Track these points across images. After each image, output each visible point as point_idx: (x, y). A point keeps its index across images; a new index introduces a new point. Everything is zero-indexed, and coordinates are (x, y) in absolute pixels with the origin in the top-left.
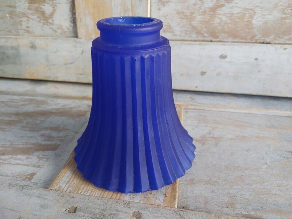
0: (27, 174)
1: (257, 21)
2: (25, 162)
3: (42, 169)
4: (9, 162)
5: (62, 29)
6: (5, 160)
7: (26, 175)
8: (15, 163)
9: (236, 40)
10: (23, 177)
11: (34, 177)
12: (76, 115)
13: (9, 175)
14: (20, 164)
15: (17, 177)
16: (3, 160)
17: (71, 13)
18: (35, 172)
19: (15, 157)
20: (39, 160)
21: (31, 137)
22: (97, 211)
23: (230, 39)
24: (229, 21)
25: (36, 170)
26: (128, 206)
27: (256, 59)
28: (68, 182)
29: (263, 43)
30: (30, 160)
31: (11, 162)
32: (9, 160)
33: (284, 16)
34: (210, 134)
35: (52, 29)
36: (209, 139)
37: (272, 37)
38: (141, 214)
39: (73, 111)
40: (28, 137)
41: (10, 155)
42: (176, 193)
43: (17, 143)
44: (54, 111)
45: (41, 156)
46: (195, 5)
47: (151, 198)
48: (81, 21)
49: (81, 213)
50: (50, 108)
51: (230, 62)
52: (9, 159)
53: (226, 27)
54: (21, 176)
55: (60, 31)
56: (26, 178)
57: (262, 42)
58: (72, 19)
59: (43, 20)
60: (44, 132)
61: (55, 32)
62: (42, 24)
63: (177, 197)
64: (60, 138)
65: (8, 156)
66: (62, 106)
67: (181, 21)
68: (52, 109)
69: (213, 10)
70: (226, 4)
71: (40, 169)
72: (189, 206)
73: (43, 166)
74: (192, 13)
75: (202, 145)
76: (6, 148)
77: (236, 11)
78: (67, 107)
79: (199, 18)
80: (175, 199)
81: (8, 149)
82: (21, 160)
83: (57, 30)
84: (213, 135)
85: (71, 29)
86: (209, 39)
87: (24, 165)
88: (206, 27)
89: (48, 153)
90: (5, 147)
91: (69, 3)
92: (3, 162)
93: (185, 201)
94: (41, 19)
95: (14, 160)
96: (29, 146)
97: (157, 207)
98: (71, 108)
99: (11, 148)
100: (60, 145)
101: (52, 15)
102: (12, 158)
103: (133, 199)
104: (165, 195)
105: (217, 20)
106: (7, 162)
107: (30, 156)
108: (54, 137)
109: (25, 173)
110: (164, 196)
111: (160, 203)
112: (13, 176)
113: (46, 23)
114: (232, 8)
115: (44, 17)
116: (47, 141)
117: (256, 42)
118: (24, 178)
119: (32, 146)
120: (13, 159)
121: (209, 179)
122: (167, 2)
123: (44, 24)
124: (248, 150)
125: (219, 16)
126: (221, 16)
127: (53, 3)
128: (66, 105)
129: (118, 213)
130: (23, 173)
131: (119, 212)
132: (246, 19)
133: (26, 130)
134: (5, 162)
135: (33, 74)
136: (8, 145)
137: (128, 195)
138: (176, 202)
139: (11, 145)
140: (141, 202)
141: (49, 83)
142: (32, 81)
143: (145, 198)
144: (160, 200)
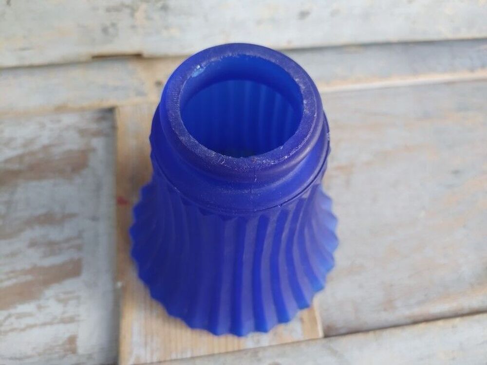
0: (60, 342)
3: (81, 323)
4: (11, 327)
7: (61, 346)
8: (23, 326)
11: (77, 344)
13: (29, 353)
14: (35, 325)
18: (72, 334)
19: (12, 311)
20: (65, 307)
21: (13, 254)
26: (257, 358)
28: (146, 344)
30: (48, 310)
32: (7, 323)
40: (6, 256)
44: (16, 167)
45: (62, 296)
54: (54, 349)
56: (65, 350)
60: (29, 234)
63: (318, 318)
64: (72, 243)
66: (25, 145)
68: (7, 161)
71: (78, 326)
73: (79, 316)
78: (35, 148)
82: (30, 315)
87: (44, 324)
89: (69, 284)
95: (17, 319)
96: (23, 279)
97: (297, 346)
98: (45, 148)
100: (80, 259)
102: (9, 316)
103: (259, 342)
106: (8, 328)
107: (42, 302)
108: (60, 242)
109: (57, 341)
111: (299, 336)
112: (39, 354)
116: (49, 255)
119: (30, 277)
120: (14, 317)
121: (350, 262)
124: (395, 185)
128: (32, 141)
130: (54, 342)
134: (3, 328)
137: (250, 338)
138: (319, 328)
140: (273, 343)
143: (276, 334)
144: (296, 332)
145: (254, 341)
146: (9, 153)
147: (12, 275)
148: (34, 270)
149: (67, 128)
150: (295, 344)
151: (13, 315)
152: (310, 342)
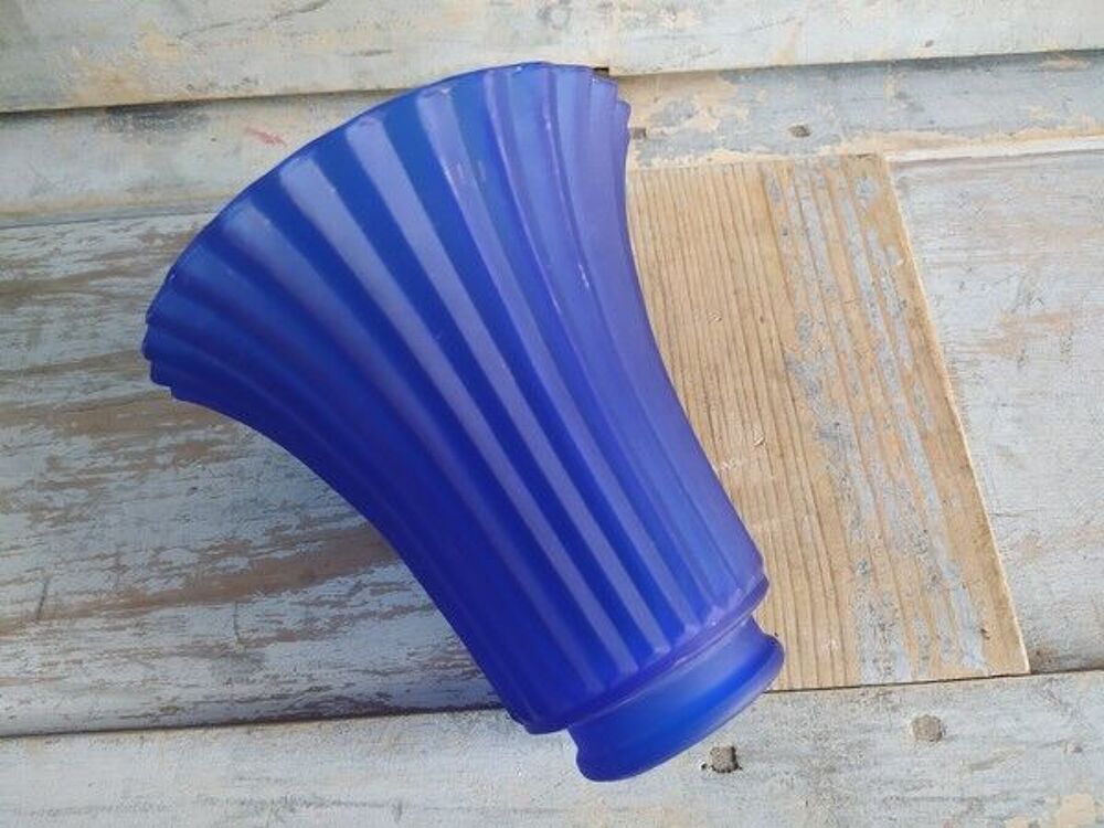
2: (423, 595)
4: (362, 609)
6: (339, 604)
8: (386, 609)
10: (464, 663)
14: (410, 609)
15: (440, 668)
16: (334, 605)
19: (365, 578)
22: (805, 747)
26: (889, 705)
31: (369, 608)
34: (1029, 300)
36: (1035, 329)
38: (939, 721)
41: (343, 575)
42: (1010, 616)
43: (327, 512)
47: (946, 657)
49: (759, 767)
52: (351, 594)
54: (451, 659)
63: (1018, 630)
72: (1055, 646)
75: (1019, 366)
76: (301, 547)
80: (1018, 642)
81: (313, 548)
82: (399, 587)
84: (1041, 301)
87: (430, 608)
90: (290, 543)
93: (1034, 629)
95: (373, 593)
99: (319, 543)
103: (890, 674)
104: (983, 632)
106: (355, 612)
109: (458, 644)
110: (981, 637)
111: (978, 666)
118: (467, 666)
120: (367, 590)
129: (870, 736)
131: (869, 731)
134: (345, 612)
135: (117, 80)
136: (298, 527)
137: (869, 663)
138: (1024, 652)
139: (307, 523)
140: (920, 678)
141: (210, 113)
142: (116, 110)
143: (926, 658)
144: (973, 657)
145: (879, 669)
150: (972, 683)
151: (365, 586)
152: (1004, 679)
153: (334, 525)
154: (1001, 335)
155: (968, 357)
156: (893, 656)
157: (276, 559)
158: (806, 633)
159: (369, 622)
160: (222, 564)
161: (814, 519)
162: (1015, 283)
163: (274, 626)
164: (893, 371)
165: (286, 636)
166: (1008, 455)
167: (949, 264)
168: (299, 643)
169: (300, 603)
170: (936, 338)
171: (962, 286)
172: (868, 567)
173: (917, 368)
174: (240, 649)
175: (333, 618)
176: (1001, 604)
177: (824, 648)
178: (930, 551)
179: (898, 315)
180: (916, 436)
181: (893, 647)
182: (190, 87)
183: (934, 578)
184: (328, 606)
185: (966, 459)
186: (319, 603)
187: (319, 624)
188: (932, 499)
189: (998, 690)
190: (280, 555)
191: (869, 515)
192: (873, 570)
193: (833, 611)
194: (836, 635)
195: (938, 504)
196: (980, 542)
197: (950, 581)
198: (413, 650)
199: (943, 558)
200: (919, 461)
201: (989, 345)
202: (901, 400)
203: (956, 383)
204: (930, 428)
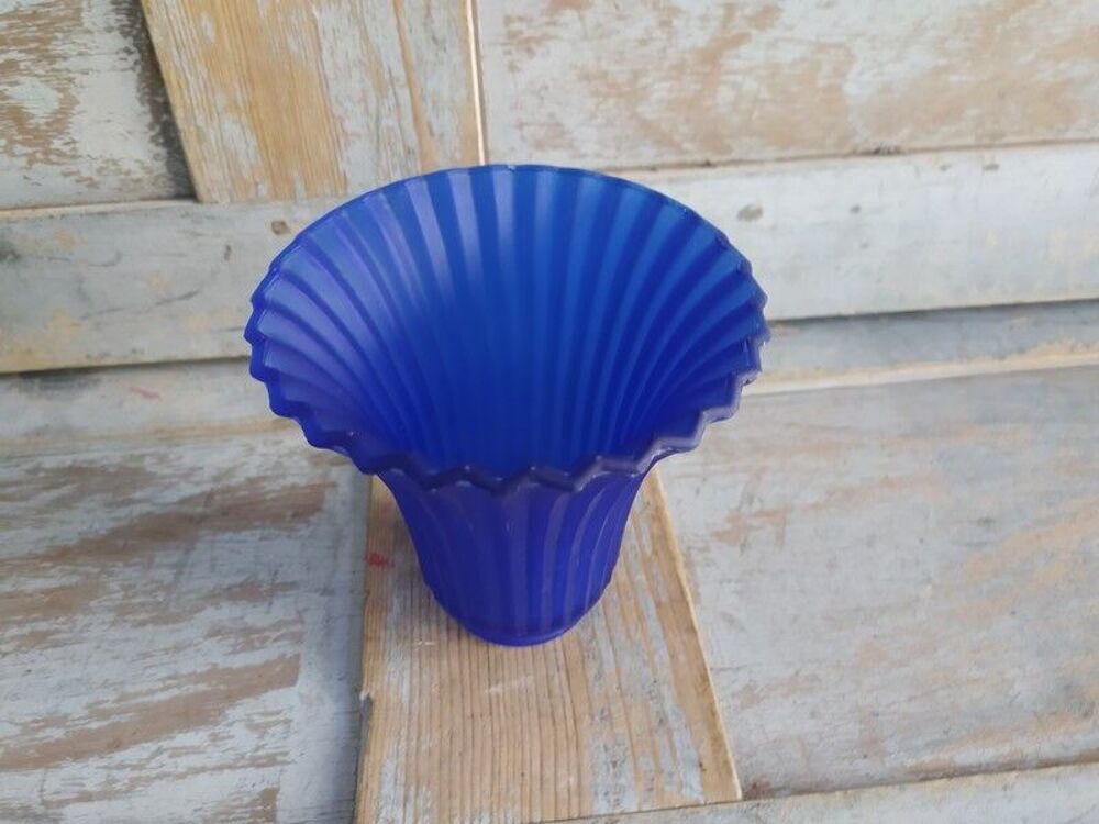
0: (247, 800)
1: (858, 87)
2: (215, 756)
3: (286, 767)
4: (158, 771)
5: (119, 172)
6: (139, 767)
7: (247, 806)
8: (181, 770)
9: (791, 153)
10: (244, 815)
11: (277, 803)
12: (290, 513)
13: (188, 817)
14: (203, 770)
16: (134, 768)
17: (147, 108)
18: (270, 786)
19: (165, 744)
20: (262, 737)
21: (177, 648)
23: (772, 152)
24: (765, 95)
25: (270, 774)
27: (856, 210)
28: (406, 799)
29: (877, 152)
30: (230, 743)
31: (166, 769)
32: (153, 764)
33: (942, 62)
34: (751, 500)
35: (76, 177)
36: (755, 522)
37: (906, 131)
39: (269, 497)
40: (166, 651)
41: (146, 741)
42: (726, 752)
43: (144, 687)
45: (258, 719)
46: (643, 42)
47: (668, 788)
48: (201, 137)
50: (171, 496)
51: (774, 228)
52: (150, 758)
53: (755, 115)
54: (233, 813)
55: (112, 181)
56: (255, 814)
57: (873, 148)
58: (158, 128)
59: (23, 143)
60: (212, 616)
61: (92, 184)
62: (23, 161)
63: (733, 765)
64: (284, 630)
65: (143, 749)
66: (216, 479)
67: (597, 105)
68: (183, 502)
69: (711, 57)
70: (754, 32)
71: (281, 771)
73: (286, 754)
74: (636, 75)
75: (742, 551)
76: (114, 719)
77: (788, 54)
78: (234, 482)
79: (661, 90)
80: (729, 773)
81: (124, 718)
82: (196, 750)
83: (96, 178)
84: (761, 501)
85: (160, 167)
86: (700, 158)
87: (221, 768)
88: (688, 121)
90: (105, 715)
91: (133, 69)
92: (135, 774)
93: (751, 765)
94: (12, 142)
95: (171, 757)
96: (191, 689)
97: (693, 813)
98: (251, 481)
99: (130, 714)
100: (297, 657)
101: (60, 120)
102: (159, 751)
103: (618, 805)
104: (701, 765)
105: (725, 94)
106: (154, 773)
107: (217, 729)
108: (263, 630)
109: (240, 799)
110: (699, 769)
111: (695, 796)
113: (39, 156)
114: (773, 45)
115: (22, 130)
116: (242, 650)
117: (854, 153)
118: (246, 819)
119: (202, 687)
120: (166, 755)
121: (791, 671)
122: (539, 40)
123: (32, 160)
124: (870, 542)
125: (731, 78)
126: (739, 78)
127: (53, 70)
128: (229, 472)
130: (234, 800)
132: (821, 83)
133: (143, 623)
134: (144, 773)
135: (29, 352)
136: (114, 702)
137: (601, 796)
138: (736, 781)
139: (123, 697)
140: (645, 808)
141: (104, 377)
142: (27, 375)
143: (651, 789)
144: (691, 788)
145: (609, 801)
146: (188, 490)
147: (169, 682)
148: (213, 673)
149: (292, 453)
150: (688, 810)
151: (166, 750)
152: (719, 806)
153: (147, 699)
154: (728, 527)
155: (701, 545)
156: (622, 790)
157: (89, 730)
158: (549, 773)
159: (163, 782)
160: (40, 735)
161: (563, 675)
162: (740, 488)
163: (77, 788)
164: (636, 555)
165: (86, 797)
166: (730, 620)
167: (689, 476)
168: (96, 803)
169: (105, 767)
170: (674, 530)
171: (698, 492)
172: (606, 713)
173: (655, 552)
174: (40, 810)
175: (131, 780)
176: (717, 741)
177: (562, 785)
178: (660, 698)
179: (641, 513)
180: (652, 604)
181: (622, 781)
182: (88, 357)
183: (661, 721)
184: (128, 769)
185: (692, 622)
186: (121, 766)
187: (118, 786)
188: (662, 655)
189: (712, 816)
190: (95, 725)
191: (609, 669)
192: (610, 715)
193: (573, 752)
194: (574, 771)
195: (667, 658)
196: (700, 690)
197: (673, 722)
198: (199, 806)
199: (669, 705)
200: (653, 625)
201: (719, 536)
202: (641, 577)
203: (689, 564)
204: (664, 599)
